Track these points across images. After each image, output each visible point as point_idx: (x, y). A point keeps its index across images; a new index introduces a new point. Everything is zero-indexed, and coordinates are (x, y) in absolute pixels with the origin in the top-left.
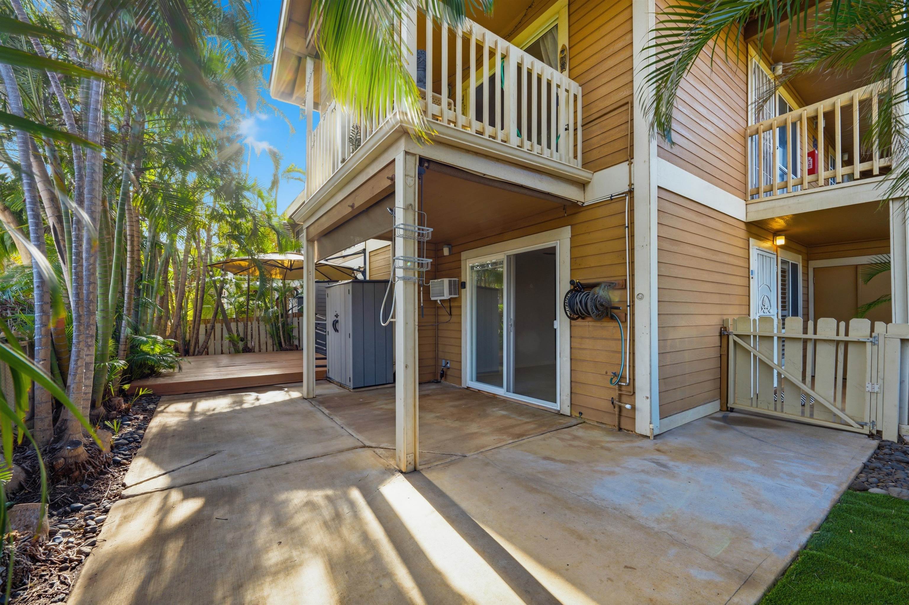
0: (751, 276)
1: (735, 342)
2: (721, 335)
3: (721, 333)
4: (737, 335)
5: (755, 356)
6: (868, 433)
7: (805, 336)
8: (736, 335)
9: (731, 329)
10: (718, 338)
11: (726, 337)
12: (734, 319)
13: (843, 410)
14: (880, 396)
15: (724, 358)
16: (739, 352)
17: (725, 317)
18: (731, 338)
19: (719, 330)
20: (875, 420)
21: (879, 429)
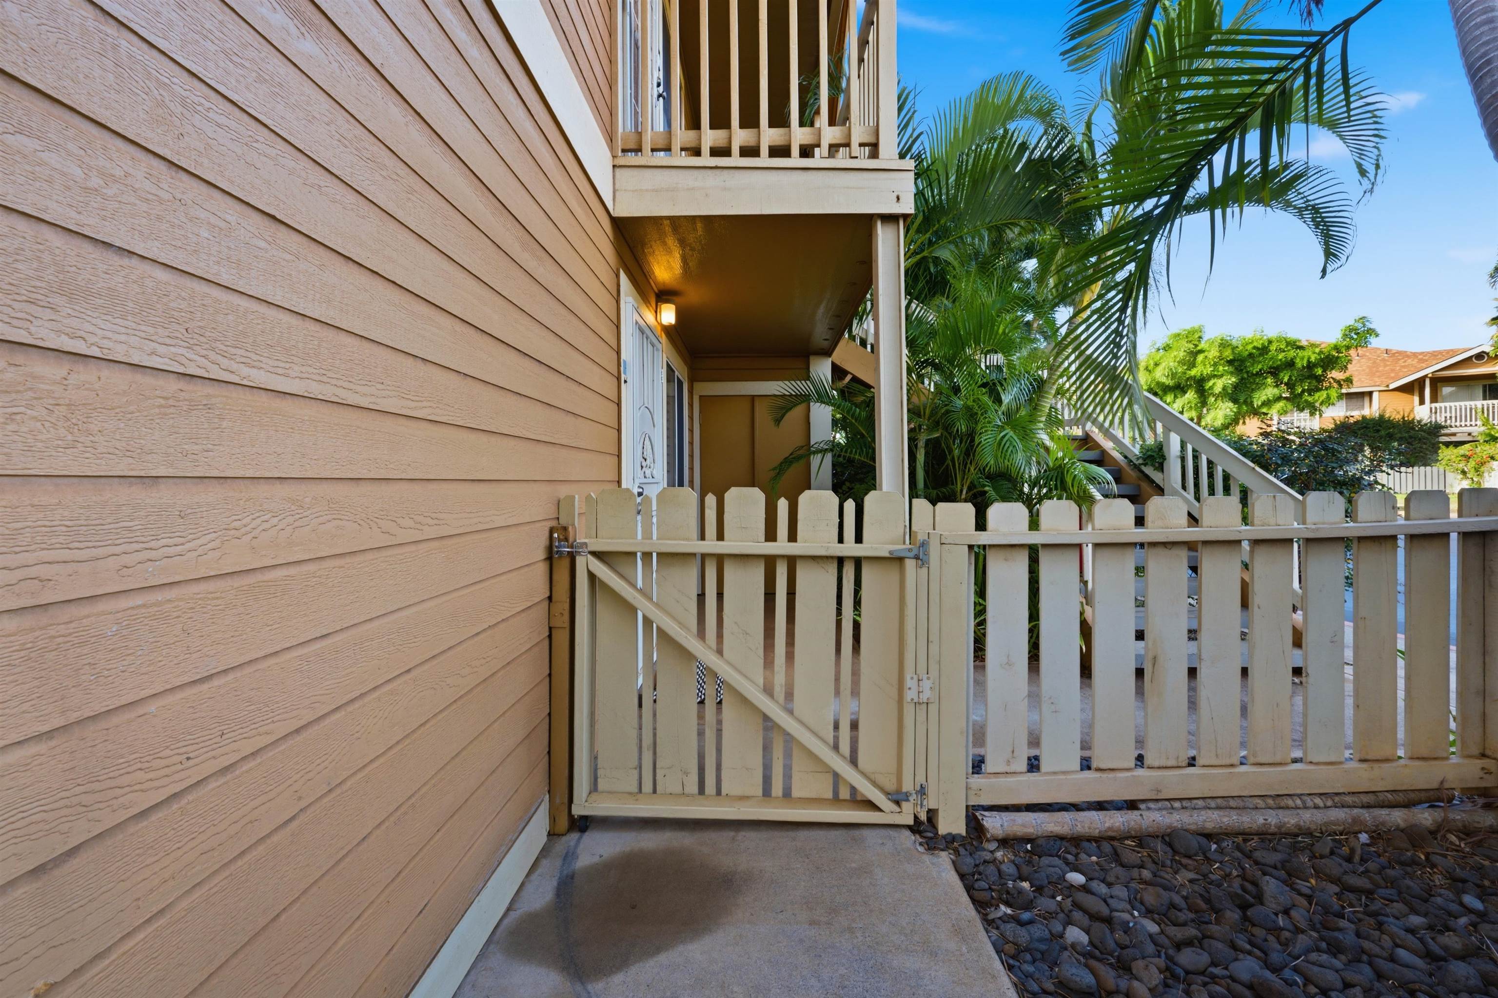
0: (623, 377)
1: (592, 577)
2: (550, 557)
3: (550, 548)
4: (599, 555)
5: (647, 622)
6: (911, 822)
7: (770, 548)
8: (594, 554)
9: (581, 536)
10: (542, 569)
11: (566, 563)
12: (588, 498)
13: (854, 761)
14: (933, 708)
15: (561, 638)
16: (604, 612)
17: (563, 491)
18: (580, 562)
19: (543, 541)
20: (924, 782)
21: (932, 806)
